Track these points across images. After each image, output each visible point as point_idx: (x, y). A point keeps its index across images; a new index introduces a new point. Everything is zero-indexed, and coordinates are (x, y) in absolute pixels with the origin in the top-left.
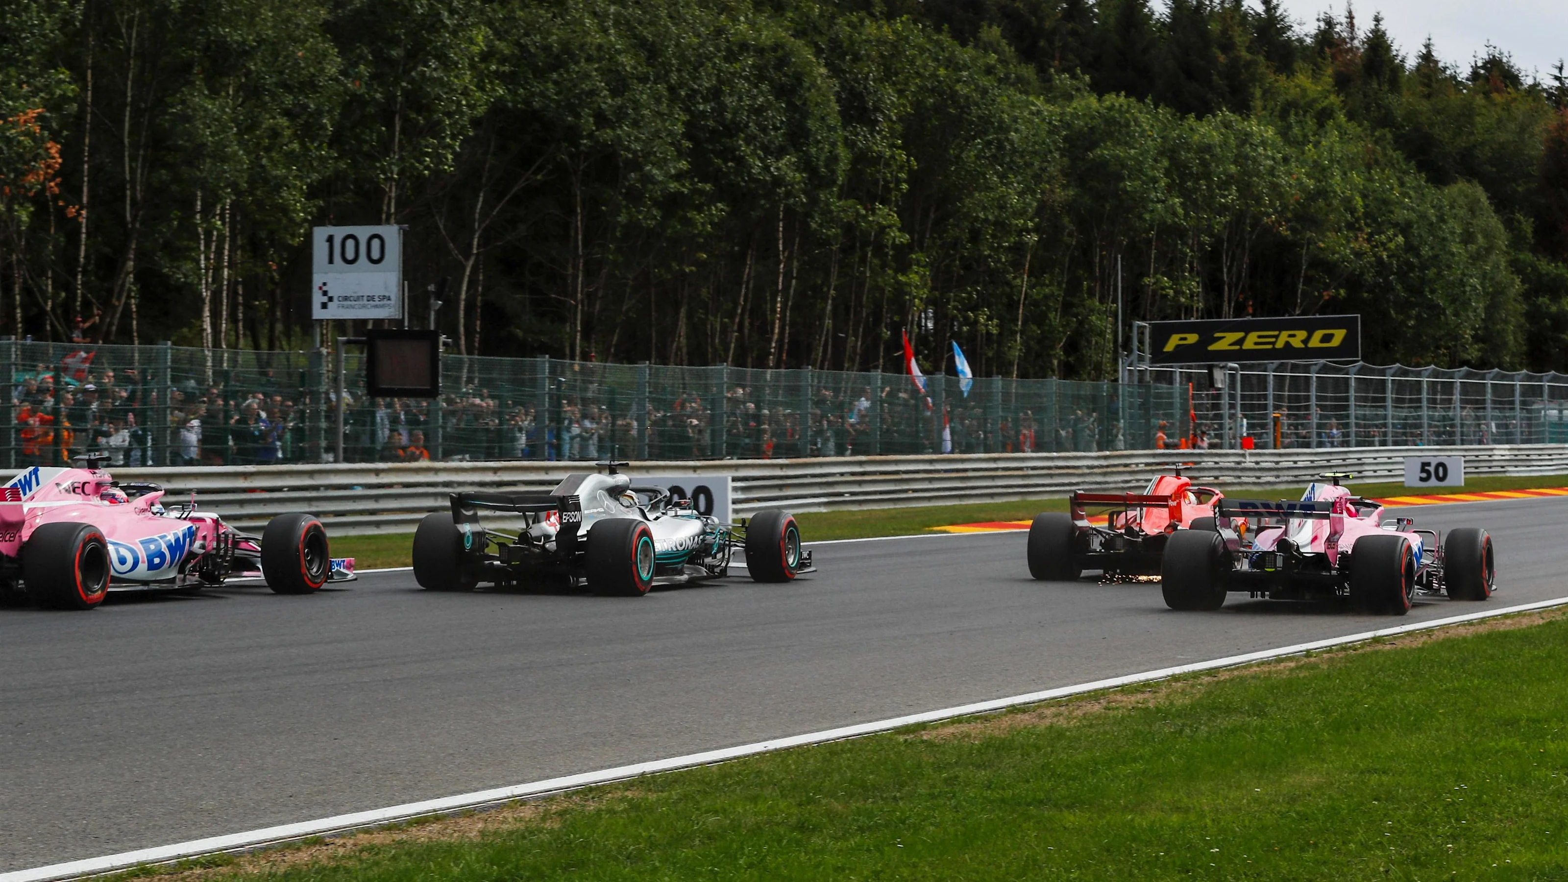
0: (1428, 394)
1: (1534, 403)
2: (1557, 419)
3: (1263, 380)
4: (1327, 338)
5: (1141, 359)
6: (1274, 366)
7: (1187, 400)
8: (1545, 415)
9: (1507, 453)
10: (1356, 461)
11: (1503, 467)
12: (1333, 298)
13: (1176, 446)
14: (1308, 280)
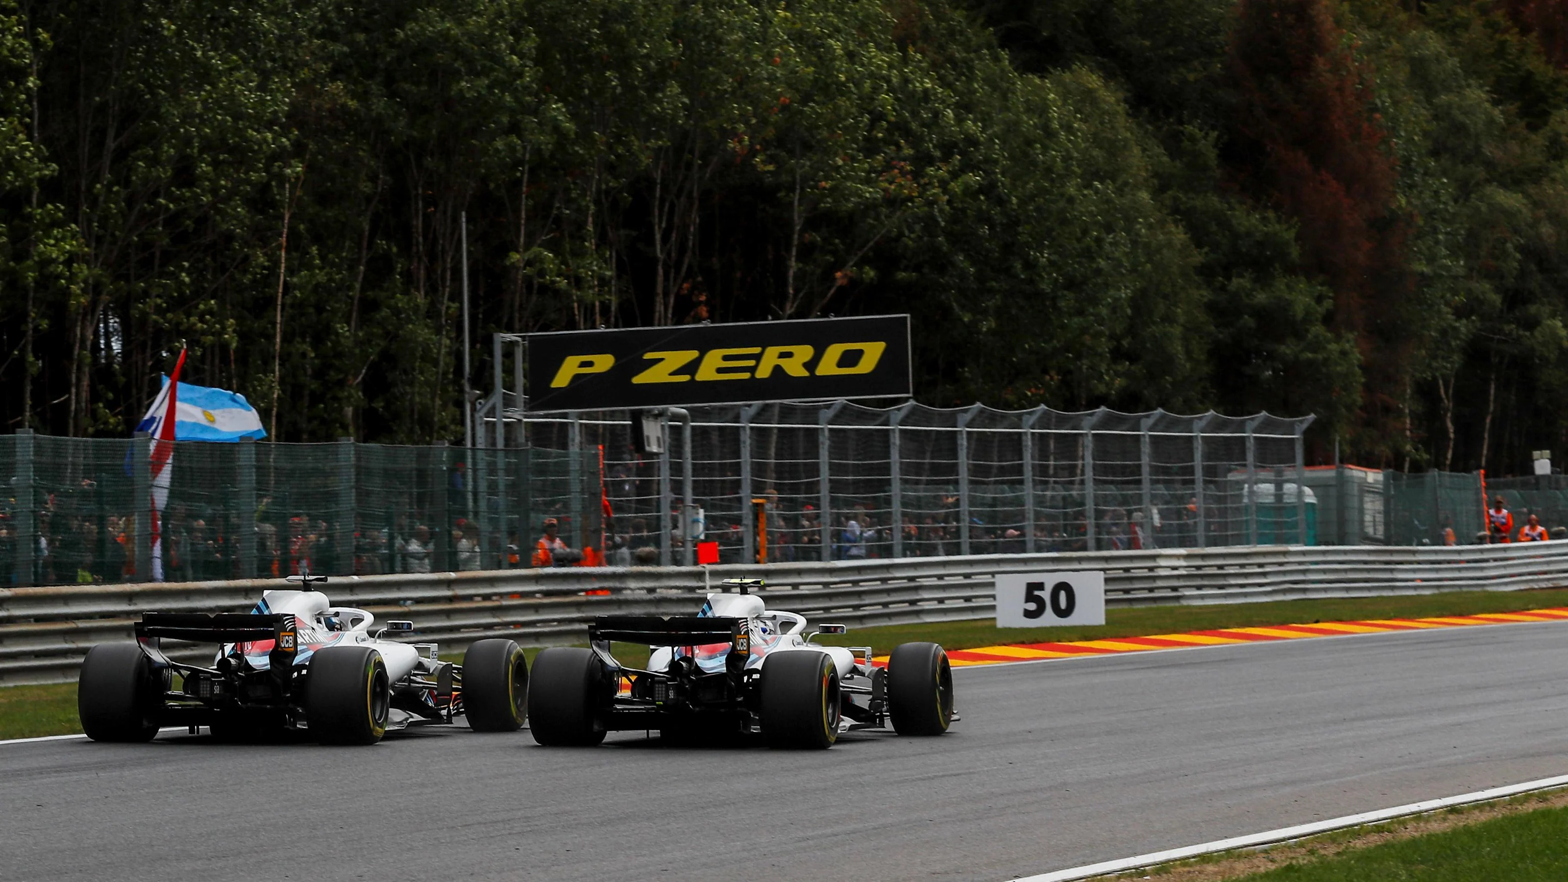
0: (1033, 458)
1: (1230, 470)
2: (1270, 500)
3: (732, 437)
4: (850, 359)
5: (508, 402)
6: (752, 411)
7: (594, 474)
8: (1252, 493)
9: (1183, 563)
10: (905, 583)
11: (1175, 589)
12: (853, 283)
13: (575, 561)
14: (806, 252)
